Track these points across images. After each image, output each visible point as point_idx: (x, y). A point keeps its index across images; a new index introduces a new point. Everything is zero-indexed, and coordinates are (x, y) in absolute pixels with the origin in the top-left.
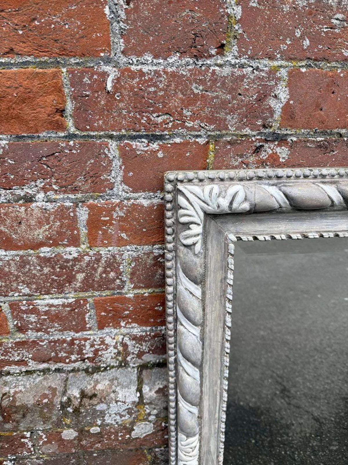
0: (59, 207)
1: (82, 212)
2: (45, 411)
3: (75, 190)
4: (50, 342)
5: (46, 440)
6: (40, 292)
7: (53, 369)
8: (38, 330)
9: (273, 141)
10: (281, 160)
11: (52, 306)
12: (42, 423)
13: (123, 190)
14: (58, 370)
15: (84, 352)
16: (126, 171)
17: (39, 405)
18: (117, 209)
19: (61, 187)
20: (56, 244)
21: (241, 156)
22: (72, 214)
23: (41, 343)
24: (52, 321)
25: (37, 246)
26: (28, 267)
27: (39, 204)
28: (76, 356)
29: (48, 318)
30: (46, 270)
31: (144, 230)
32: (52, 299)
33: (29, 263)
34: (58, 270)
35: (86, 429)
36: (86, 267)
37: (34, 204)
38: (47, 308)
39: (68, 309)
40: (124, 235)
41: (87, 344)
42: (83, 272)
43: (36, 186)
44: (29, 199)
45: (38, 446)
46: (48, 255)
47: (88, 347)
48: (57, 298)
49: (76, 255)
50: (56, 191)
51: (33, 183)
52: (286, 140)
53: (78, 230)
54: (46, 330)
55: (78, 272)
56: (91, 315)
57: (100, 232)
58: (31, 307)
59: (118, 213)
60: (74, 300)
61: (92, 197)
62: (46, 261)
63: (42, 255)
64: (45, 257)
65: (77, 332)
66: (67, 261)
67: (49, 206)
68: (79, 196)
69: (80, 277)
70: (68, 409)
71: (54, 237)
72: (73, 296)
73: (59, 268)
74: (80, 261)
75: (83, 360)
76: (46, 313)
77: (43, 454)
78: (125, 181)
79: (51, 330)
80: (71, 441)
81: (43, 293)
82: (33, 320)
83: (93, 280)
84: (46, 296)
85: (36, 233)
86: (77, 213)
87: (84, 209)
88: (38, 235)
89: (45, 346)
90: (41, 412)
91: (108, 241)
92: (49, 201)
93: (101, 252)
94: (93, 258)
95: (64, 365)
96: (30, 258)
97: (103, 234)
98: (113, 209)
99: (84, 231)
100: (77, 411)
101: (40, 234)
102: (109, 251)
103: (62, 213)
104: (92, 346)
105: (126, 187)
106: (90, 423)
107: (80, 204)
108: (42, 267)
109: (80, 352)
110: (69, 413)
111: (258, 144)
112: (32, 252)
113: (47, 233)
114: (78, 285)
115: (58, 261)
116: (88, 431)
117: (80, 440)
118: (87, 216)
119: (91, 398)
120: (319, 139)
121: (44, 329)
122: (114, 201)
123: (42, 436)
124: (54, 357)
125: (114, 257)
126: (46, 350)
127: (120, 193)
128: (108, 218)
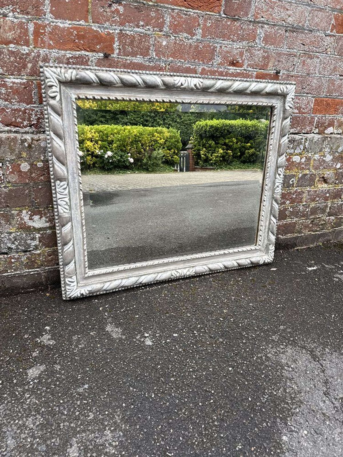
0: (20, 22)
1: (31, 26)
2: (12, 144)
3: (28, 13)
4: (12, 110)
5: (11, 170)
6: (8, 73)
7: (13, 131)
8: (6, 100)
9: (116, 3)
10: (121, 12)
11: (14, 83)
12: (10, 154)
13: (50, 17)
14: (16, 132)
15: (31, 119)
16: (52, 7)
17: (8, 139)
18: (48, 26)
19: (21, 11)
20: (17, 43)
21: (103, 7)
22: (26, 27)
23: (7, 110)
24: (14, 94)
25: (8, 43)
26: (2, 55)
27: (10, 19)
28: (27, 122)
29: (12, 91)
30: (12, 59)
31: (61, 41)
32: (14, 78)
33: (3, 53)
34: (18, 60)
35: (35, 163)
36: (33, 60)
37: (8, 18)
38: (12, 85)
39: (23, 86)
40: (51, 42)
41: (33, 113)
42: (31, 63)
43: (9, 9)
44: (5, 16)
45: (6, 175)
46: (14, 50)
47: (34, 116)
48: (17, 79)
49: (27, 52)
50: (18, 13)
51: (7, 7)
52: (121, 3)
53: (28, 36)
54: (10, 100)
55: (28, 62)
56: (35, 93)
57: (40, 39)
58: (3, 82)
59: (48, 29)
60: (26, 81)
61: (35, 18)
62: (12, 53)
63: (10, 49)
64: (12, 50)
65: (28, 105)
66: (23, 54)
67: (15, 20)
68: (30, 17)
69: (30, 65)
70: (25, 144)
71: (17, 39)
72: (25, 78)
73: (19, 58)
74: (29, 55)
75: (30, 126)
76: (11, 87)
77: (9, 182)
78: (51, 12)
79: (14, 101)
80: (26, 173)
81: (10, 74)
82: (3, 92)
83: (36, 69)
84: (11, 76)
85: (8, 35)
86: (29, 27)
87: (32, 24)
88: (9, 36)
89: (9, 113)
90: (10, 145)
91: (43, 45)
92: (15, 18)
93: (40, 51)
94: (36, 54)
95: (20, 129)
96: (4, 50)
97: (41, 40)
98: (46, 26)
99: (32, 37)
100: (30, 146)
101: (10, 35)
102: (44, 51)
103: (21, 25)
104: (36, 115)
105: (52, 15)
106: (37, 158)
107: (30, 22)
108: (10, 57)
109: (29, 120)
110: (26, 147)
111: (110, 3)
112: (5, 46)
113: (13, 35)
114: (29, 71)
115: (18, 54)
116: (36, 165)
117: (31, 173)
118: (33, 28)
119: (37, 141)
120: (135, 4)
121: (9, 99)
122: (46, 22)
123: (9, 166)
124: (14, 122)
125: (47, 55)
126: (9, 116)
127: (49, 18)
128: (43, 31)
